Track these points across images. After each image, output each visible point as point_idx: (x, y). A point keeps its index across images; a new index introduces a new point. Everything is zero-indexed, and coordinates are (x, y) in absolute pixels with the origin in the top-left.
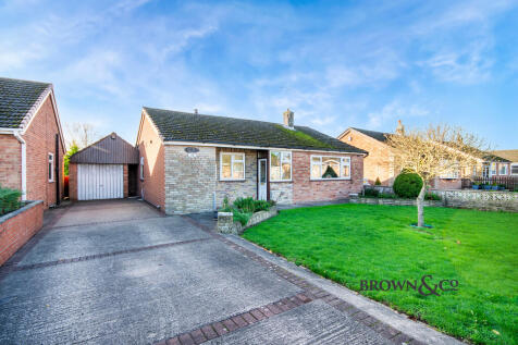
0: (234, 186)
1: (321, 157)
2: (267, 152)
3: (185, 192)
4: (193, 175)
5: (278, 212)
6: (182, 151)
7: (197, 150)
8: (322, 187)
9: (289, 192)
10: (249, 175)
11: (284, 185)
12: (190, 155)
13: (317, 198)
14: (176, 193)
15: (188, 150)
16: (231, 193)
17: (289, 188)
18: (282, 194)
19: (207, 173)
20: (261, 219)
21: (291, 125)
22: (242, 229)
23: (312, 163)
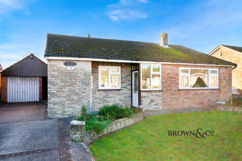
0: (111, 94)
1: (189, 69)
2: (138, 65)
3: (64, 99)
4: (72, 85)
5: (145, 118)
6: (62, 64)
7: (74, 64)
8: (190, 96)
9: (159, 100)
10: (124, 85)
11: (154, 94)
12: (68, 68)
13: (186, 105)
14: (56, 99)
15: (67, 63)
16: (109, 100)
17: (158, 96)
18: (152, 101)
19: (84, 83)
20: (123, 126)
21: (165, 44)
22: (96, 136)
23: (181, 74)
